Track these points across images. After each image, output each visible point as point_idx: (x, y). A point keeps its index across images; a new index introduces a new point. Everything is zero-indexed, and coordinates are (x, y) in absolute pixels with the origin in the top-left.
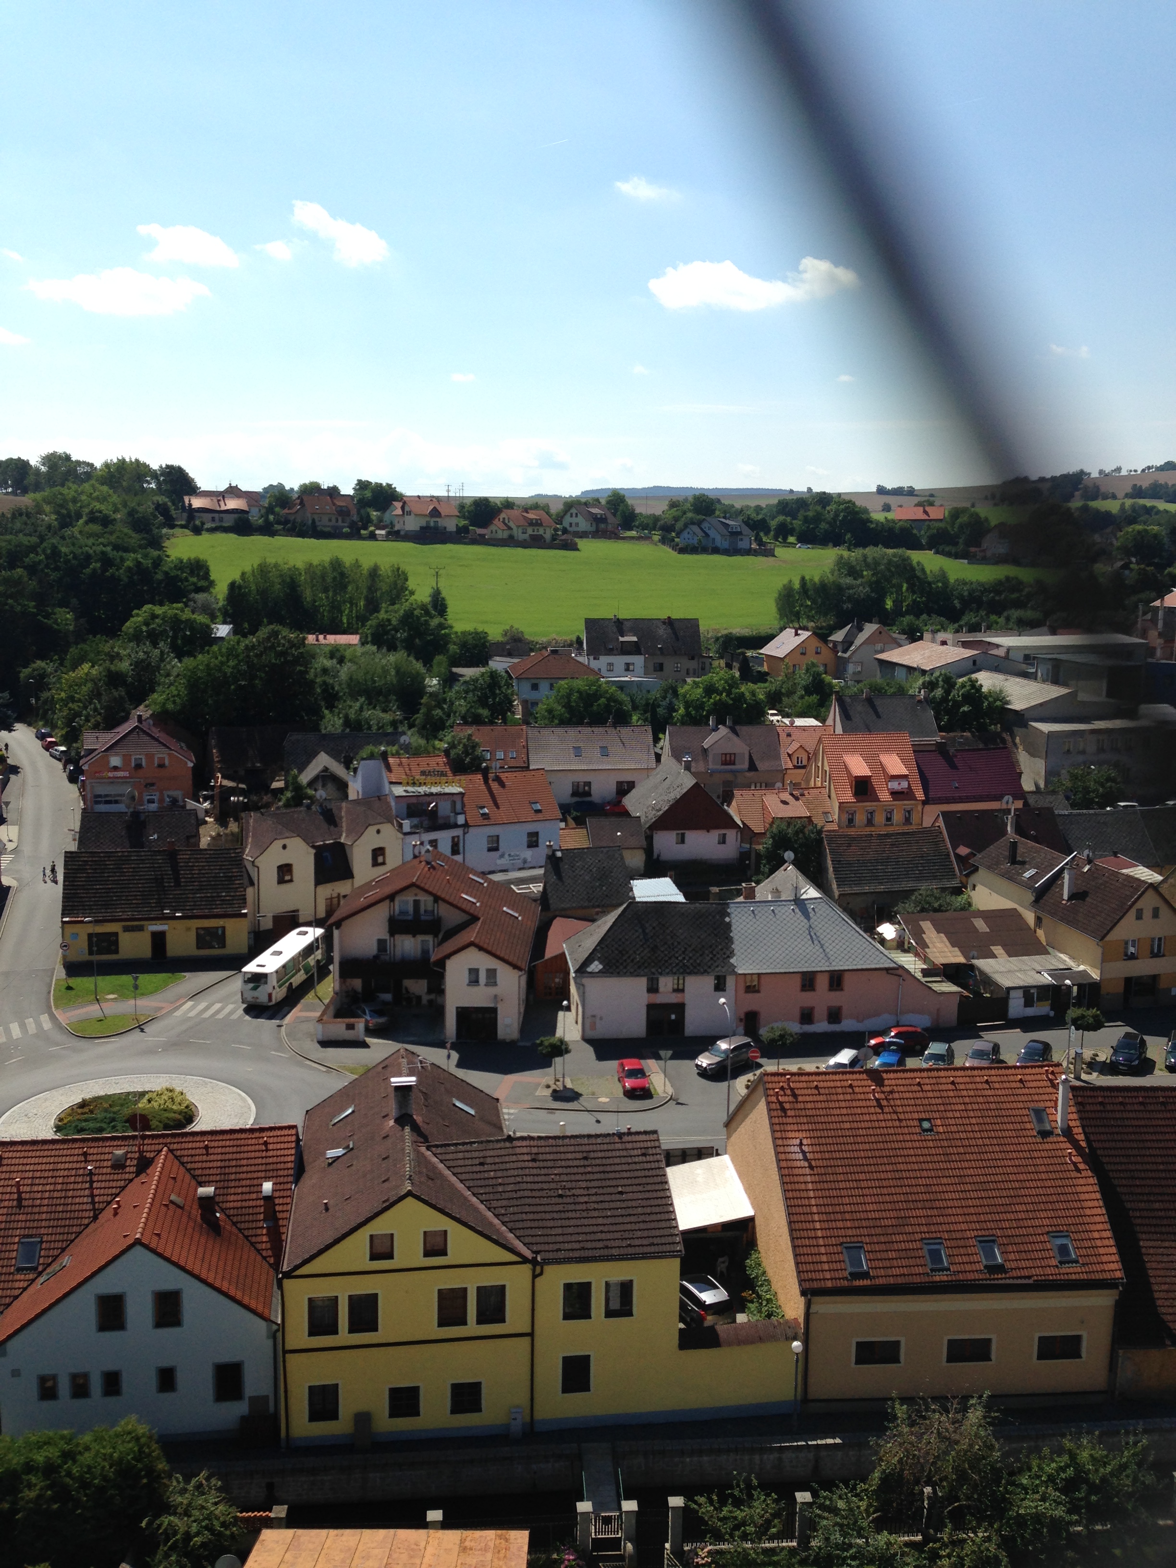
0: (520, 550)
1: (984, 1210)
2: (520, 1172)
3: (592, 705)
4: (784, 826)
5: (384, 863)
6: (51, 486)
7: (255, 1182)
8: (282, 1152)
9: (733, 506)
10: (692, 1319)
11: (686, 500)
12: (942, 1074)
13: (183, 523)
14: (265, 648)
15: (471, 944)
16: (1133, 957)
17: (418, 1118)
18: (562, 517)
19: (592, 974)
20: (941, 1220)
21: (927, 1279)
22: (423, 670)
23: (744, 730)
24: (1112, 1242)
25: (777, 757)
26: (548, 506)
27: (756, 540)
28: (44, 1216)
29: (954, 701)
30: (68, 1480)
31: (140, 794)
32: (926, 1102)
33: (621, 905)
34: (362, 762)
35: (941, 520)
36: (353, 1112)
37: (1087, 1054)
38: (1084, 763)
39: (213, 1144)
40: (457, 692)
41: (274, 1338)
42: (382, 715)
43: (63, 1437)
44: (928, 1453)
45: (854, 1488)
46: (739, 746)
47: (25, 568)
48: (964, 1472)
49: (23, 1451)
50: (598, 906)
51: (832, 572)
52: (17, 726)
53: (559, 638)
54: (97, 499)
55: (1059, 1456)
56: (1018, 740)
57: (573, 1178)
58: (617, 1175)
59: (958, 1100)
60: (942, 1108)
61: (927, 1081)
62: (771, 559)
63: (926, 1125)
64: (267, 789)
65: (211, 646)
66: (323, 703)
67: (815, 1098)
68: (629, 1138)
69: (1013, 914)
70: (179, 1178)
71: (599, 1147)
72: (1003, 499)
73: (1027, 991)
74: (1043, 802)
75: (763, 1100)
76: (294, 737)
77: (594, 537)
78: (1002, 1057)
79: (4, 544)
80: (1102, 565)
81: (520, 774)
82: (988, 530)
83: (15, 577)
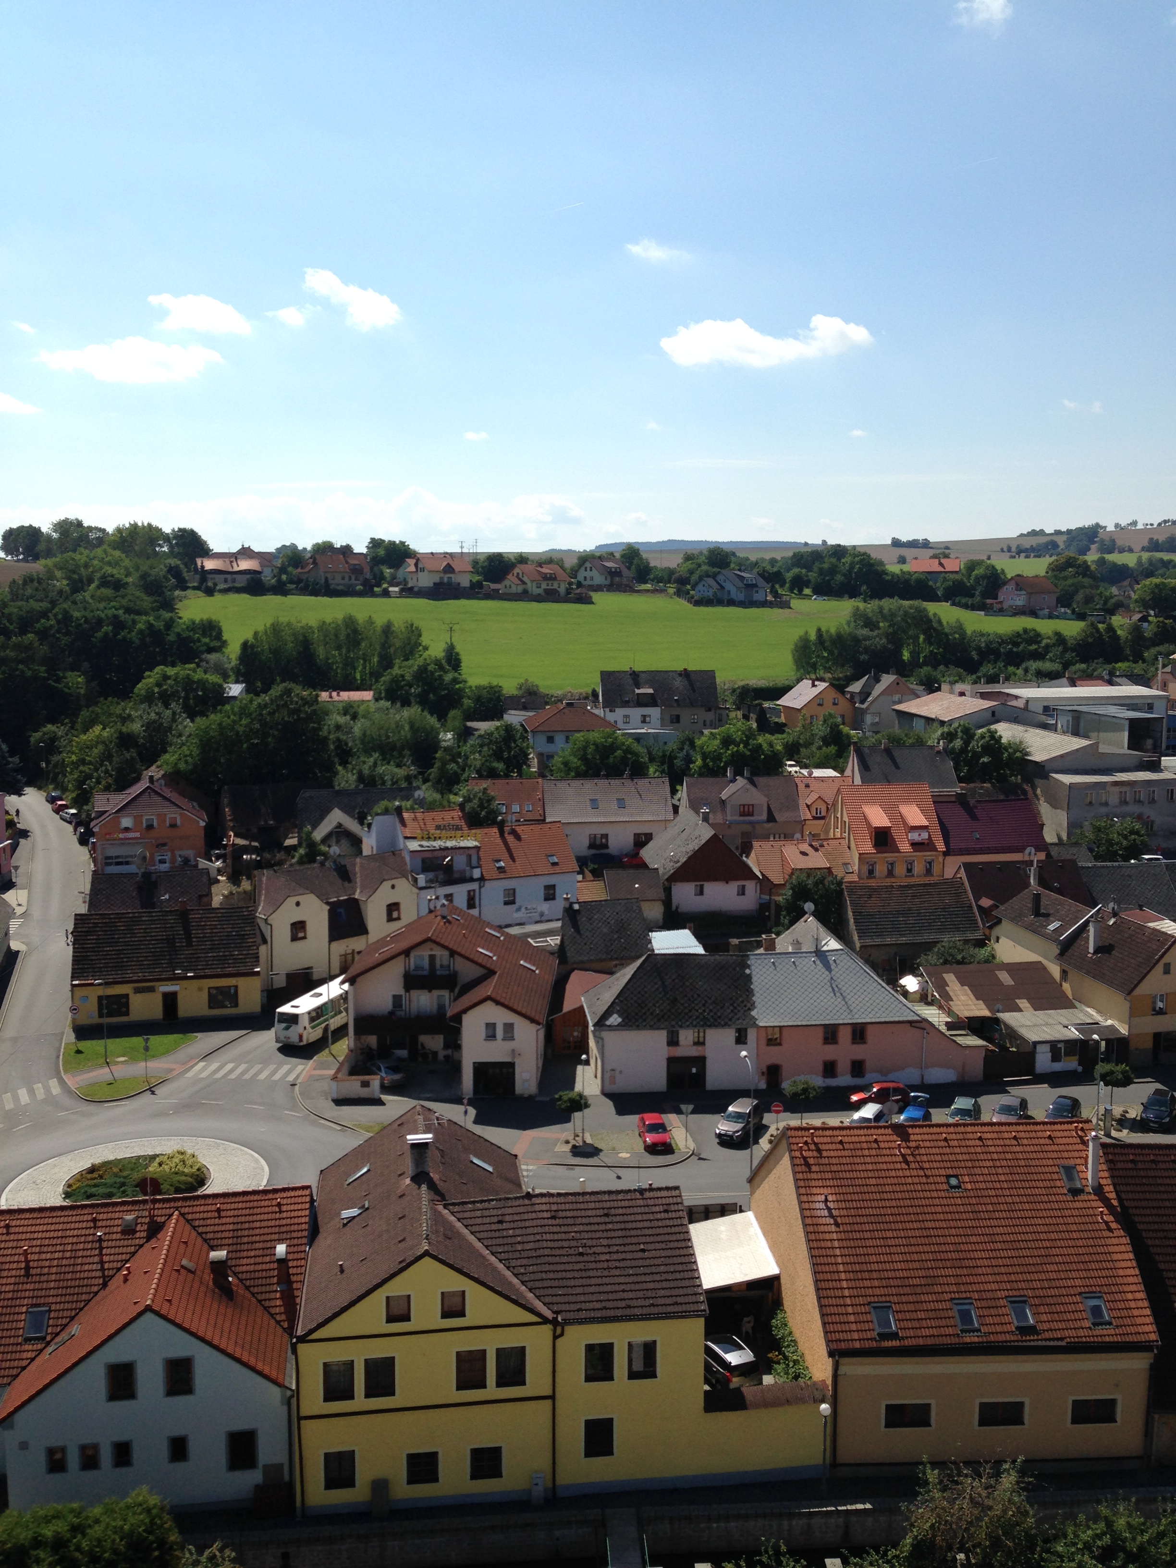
0: (535, 605)
1: (1015, 1269)
2: (540, 1230)
3: (608, 758)
4: (803, 876)
5: (399, 919)
6: (62, 553)
7: (269, 1245)
8: (296, 1214)
9: (747, 559)
10: (718, 1381)
11: (701, 553)
12: (969, 1129)
13: (196, 584)
14: (278, 706)
15: (488, 998)
16: (1161, 1012)
17: (435, 1176)
18: (577, 571)
19: (611, 1028)
20: (971, 1279)
21: (956, 1340)
22: (438, 725)
23: (761, 781)
24: (1146, 1304)
25: (797, 807)
26: (562, 560)
27: (771, 592)
28: (52, 1285)
29: (975, 753)
30: (77, 1554)
31: (152, 855)
32: (953, 1158)
33: (638, 957)
34: (377, 818)
35: (956, 572)
36: (368, 1171)
37: (1117, 1111)
38: (1107, 816)
39: (225, 1207)
40: (472, 746)
41: (289, 1404)
42: (396, 770)
43: (72, 1511)
44: (960, 1519)
45: (885, 1554)
46: (756, 797)
47: (36, 633)
48: (998, 1538)
49: (31, 1526)
50: (617, 959)
51: (848, 623)
52: (28, 790)
53: (575, 691)
54: (109, 564)
55: (1095, 1523)
56: (1039, 791)
57: (594, 1235)
58: (639, 1232)
59: (985, 1156)
60: (970, 1164)
61: (954, 1136)
62: (787, 611)
63: (953, 1181)
64: (280, 846)
65: (223, 705)
66: (336, 760)
67: (839, 1153)
68: (651, 1194)
69: (1037, 967)
70: (190, 1244)
71: (620, 1204)
72: (1020, 551)
73: (1054, 1045)
74: (1066, 854)
75: (787, 1154)
76: (308, 794)
77: (608, 591)
78: (1029, 1113)
79: (15, 610)
80: (1120, 618)
81: (537, 827)
82: (1005, 582)
83: (26, 642)
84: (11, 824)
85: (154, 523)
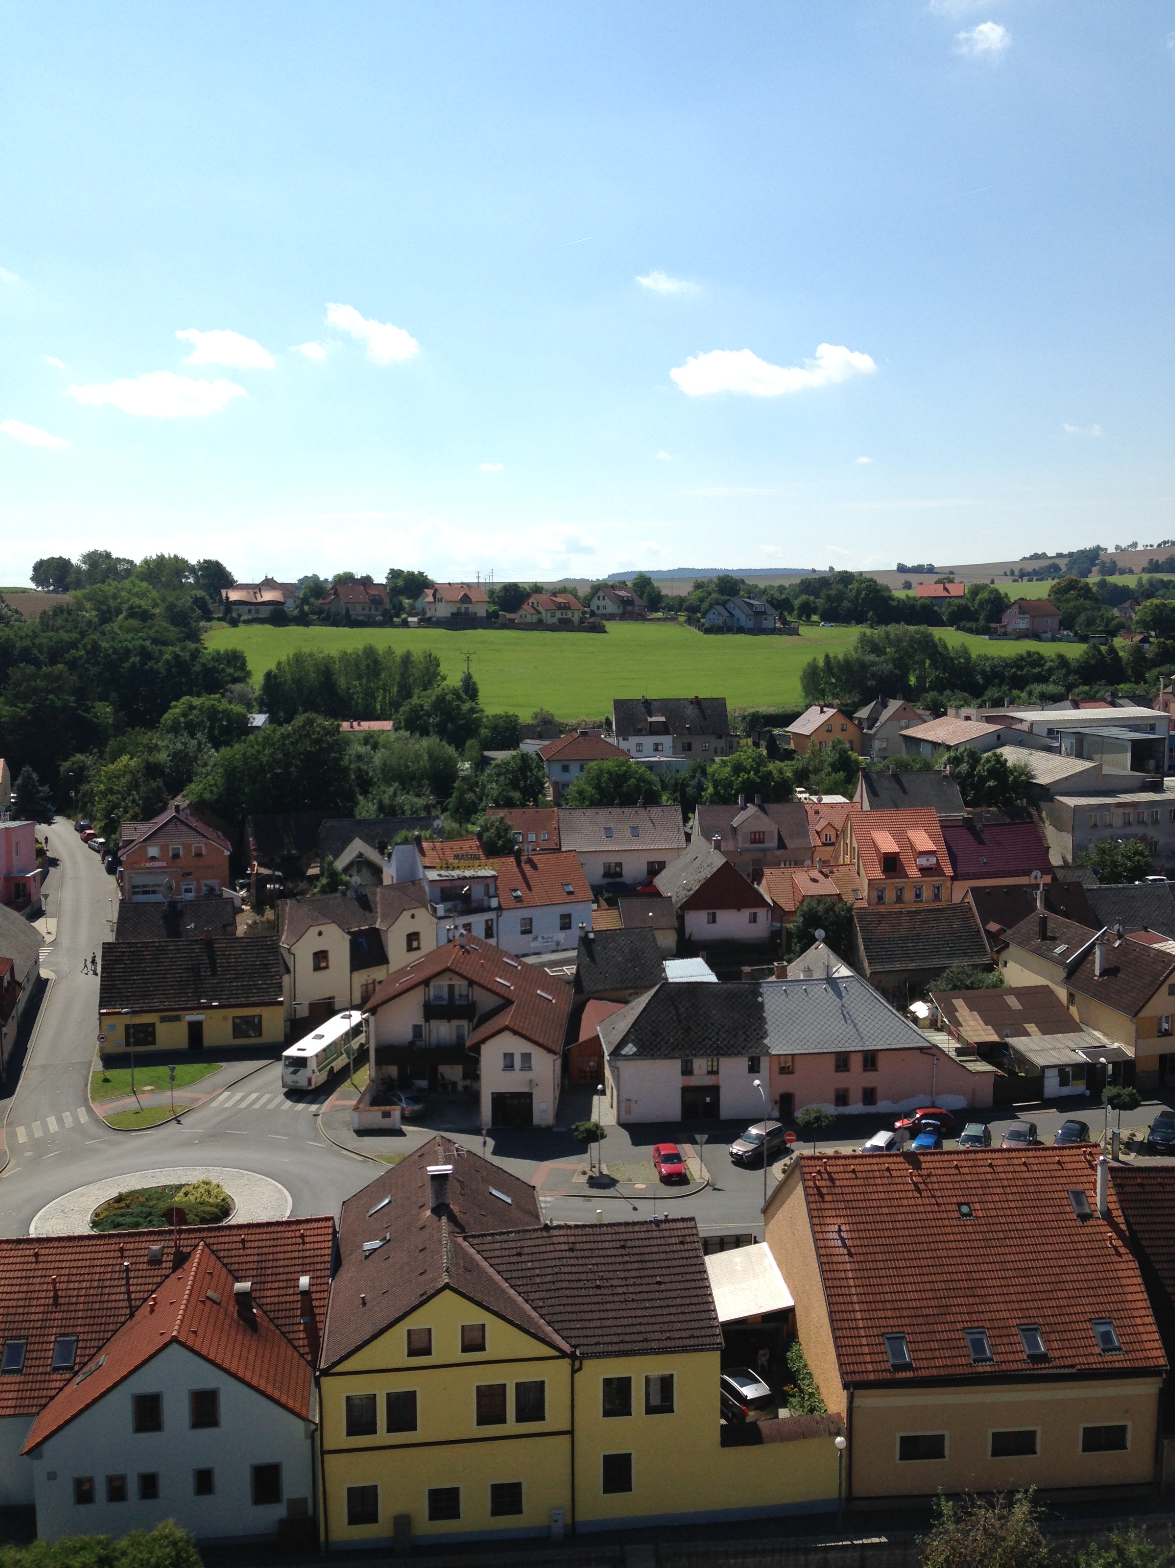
0: (549, 634)
1: (1025, 1297)
2: (558, 1262)
3: (621, 786)
4: (814, 904)
5: (418, 948)
6: (91, 584)
7: (292, 1276)
8: (319, 1245)
9: (756, 586)
10: (734, 1414)
11: (711, 581)
12: (979, 1156)
13: (220, 615)
14: (300, 736)
15: (506, 1028)
16: (1166, 1034)
17: (454, 1208)
18: (590, 600)
19: (627, 1057)
20: (982, 1308)
21: (969, 1370)
22: (456, 755)
23: (772, 807)
24: (1154, 1328)
25: (806, 834)
26: (575, 589)
27: (780, 619)
28: (80, 1314)
29: (981, 777)
31: (178, 884)
32: (964, 1185)
33: (653, 986)
34: (397, 847)
35: (961, 597)
36: (390, 1202)
37: (1125, 1135)
38: (1112, 838)
39: (249, 1238)
40: (489, 775)
41: (313, 1438)
42: (416, 800)
43: (99, 1543)
44: (974, 1551)
46: (767, 825)
47: (66, 663)
49: (59, 1556)
50: (631, 988)
51: (856, 649)
52: (57, 819)
53: (589, 720)
54: (137, 595)
55: (1106, 1551)
56: (1044, 814)
57: (611, 1267)
58: (655, 1264)
59: (996, 1183)
60: (980, 1191)
61: (965, 1163)
62: (795, 637)
63: (965, 1209)
64: (302, 876)
65: (247, 735)
66: (357, 790)
67: (852, 1183)
68: (667, 1226)
69: (1045, 990)
70: (216, 1273)
71: (636, 1236)
72: (1022, 575)
73: (1061, 1069)
74: (1071, 877)
75: (801, 1184)
76: (328, 823)
77: (621, 619)
78: (1039, 1138)
79: (45, 641)
80: (1121, 639)
81: (552, 857)
82: (1009, 606)
83: (56, 672)
84: (41, 853)
85: (181, 555)
